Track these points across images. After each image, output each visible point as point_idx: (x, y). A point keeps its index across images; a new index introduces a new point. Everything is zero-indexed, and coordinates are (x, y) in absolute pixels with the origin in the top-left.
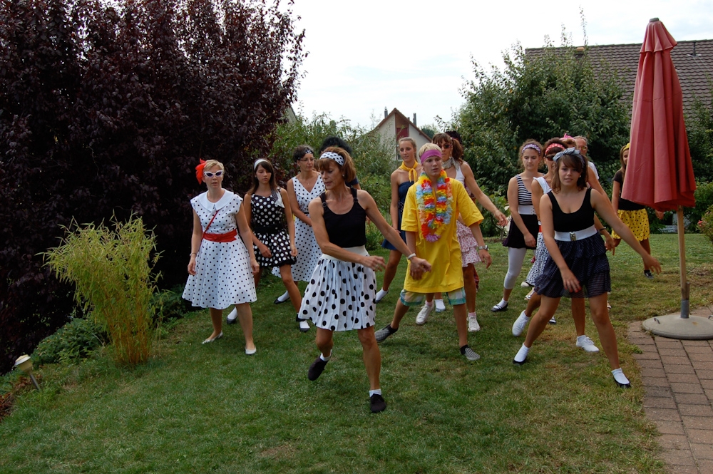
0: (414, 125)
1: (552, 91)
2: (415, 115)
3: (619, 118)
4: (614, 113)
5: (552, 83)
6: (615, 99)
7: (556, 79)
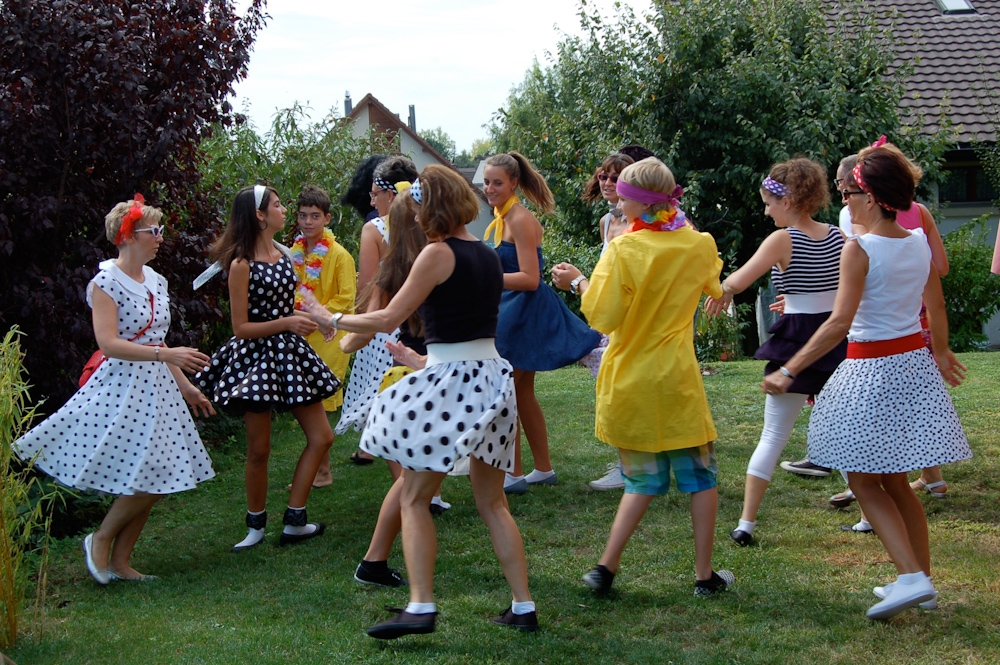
0: (410, 131)
1: (744, 59)
2: (412, 109)
3: (883, 113)
4: (872, 104)
5: (744, 43)
6: (874, 74)
7: (751, 31)
